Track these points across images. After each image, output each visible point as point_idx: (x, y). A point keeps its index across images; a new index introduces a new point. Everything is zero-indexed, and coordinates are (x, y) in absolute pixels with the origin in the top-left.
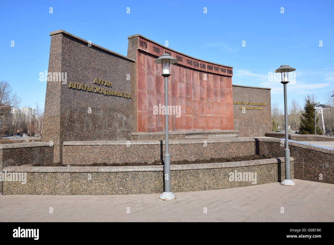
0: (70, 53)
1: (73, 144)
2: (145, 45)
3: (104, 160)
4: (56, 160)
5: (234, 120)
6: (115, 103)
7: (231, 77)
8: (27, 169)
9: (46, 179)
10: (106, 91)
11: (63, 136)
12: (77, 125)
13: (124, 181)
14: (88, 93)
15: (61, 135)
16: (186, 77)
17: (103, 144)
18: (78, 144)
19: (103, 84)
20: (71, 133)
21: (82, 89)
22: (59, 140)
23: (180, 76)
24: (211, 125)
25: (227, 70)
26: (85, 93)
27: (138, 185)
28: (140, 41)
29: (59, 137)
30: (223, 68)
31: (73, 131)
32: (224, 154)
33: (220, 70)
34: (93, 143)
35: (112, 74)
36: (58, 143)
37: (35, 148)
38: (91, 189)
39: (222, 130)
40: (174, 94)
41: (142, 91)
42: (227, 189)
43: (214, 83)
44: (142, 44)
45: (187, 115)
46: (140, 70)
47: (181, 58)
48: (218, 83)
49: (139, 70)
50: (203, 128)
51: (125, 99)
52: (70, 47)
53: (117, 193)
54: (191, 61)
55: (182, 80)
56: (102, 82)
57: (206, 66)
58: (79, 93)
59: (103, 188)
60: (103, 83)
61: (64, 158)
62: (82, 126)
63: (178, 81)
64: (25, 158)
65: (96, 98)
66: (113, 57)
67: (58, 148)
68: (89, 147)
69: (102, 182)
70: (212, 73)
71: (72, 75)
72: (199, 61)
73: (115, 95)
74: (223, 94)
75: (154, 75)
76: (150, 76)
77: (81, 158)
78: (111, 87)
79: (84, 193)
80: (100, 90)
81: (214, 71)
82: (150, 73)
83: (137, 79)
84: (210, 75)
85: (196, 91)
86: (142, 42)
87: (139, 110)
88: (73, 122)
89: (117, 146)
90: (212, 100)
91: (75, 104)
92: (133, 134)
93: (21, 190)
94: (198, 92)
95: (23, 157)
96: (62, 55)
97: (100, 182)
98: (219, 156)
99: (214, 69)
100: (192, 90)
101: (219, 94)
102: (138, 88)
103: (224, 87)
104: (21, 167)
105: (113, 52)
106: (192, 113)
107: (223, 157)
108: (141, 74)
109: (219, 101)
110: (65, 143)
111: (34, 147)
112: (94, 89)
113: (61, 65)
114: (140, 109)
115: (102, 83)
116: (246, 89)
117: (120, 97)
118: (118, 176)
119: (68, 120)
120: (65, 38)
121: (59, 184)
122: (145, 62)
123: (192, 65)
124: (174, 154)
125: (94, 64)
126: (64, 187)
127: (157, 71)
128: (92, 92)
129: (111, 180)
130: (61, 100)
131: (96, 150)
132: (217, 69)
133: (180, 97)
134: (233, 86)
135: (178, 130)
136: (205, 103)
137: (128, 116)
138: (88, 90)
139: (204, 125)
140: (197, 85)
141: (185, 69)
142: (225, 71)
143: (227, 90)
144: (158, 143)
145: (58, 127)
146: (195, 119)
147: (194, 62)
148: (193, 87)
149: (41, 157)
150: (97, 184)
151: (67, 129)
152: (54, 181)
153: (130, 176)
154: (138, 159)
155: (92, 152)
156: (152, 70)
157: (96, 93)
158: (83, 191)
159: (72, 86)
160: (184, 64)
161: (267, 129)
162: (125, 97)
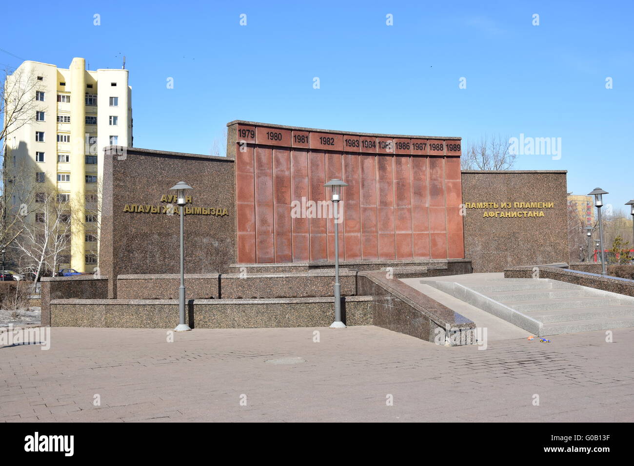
0: (125, 170)
1: (128, 278)
2: (250, 134)
4: (110, 293)
5: (470, 239)
6: (198, 224)
7: (459, 157)
8: (70, 301)
9: (85, 311)
11: (117, 268)
12: (137, 255)
13: (152, 314)
14: (151, 215)
15: (115, 267)
16: (346, 169)
17: (156, 278)
18: (133, 278)
20: (128, 265)
21: (143, 211)
22: (112, 274)
23: (332, 169)
24: (405, 249)
25: (447, 146)
26: (149, 216)
27: (165, 319)
28: (239, 130)
29: (112, 270)
30: (436, 142)
31: (131, 262)
32: (302, 292)
33: (428, 148)
34: (147, 276)
36: (112, 277)
37: (85, 281)
38: (123, 321)
39: (434, 258)
41: (246, 203)
42: (261, 329)
43: (415, 173)
45: (346, 235)
46: (242, 172)
47: (332, 138)
48: (424, 171)
49: (240, 173)
50: (387, 255)
51: (216, 217)
55: (337, 174)
56: (174, 198)
57: (394, 145)
58: (139, 216)
59: (133, 321)
61: (118, 293)
62: (144, 256)
63: (326, 179)
64: (74, 292)
65: (166, 220)
66: (194, 162)
67: (112, 282)
68: (143, 281)
69: (132, 315)
70: (409, 156)
71: (128, 196)
72: (376, 137)
73: (198, 213)
74: (436, 191)
75: (271, 176)
76: (263, 177)
78: (191, 203)
79: (116, 326)
80: (172, 209)
81: (412, 151)
82: (262, 173)
83: (237, 187)
84: (404, 159)
85: (370, 191)
86: (244, 132)
87: (240, 230)
88: (130, 251)
89: (171, 280)
90: (410, 204)
91: (134, 230)
92: (231, 266)
93: (65, 322)
94: (376, 192)
95: (71, 290)
96: (114, 175)
98: (295, 294)
99: (412, 147)
100: (361, 191)
101: (428, 192)
102: (239, 199)
103: (441, 177)
106: (360, 229)
108: (243, 178)
109: (427, 205)
110: (119, 277)
112: (162, 209)
113: (112, 186)
114: (243, 229)
116: (501, 176)
117: (207, 215)
118: (146, 308)
119: (123, 249)
121: (96, 317)
122: (252, 159)
123: (358, 147)
125: (160, 176)
126: (100, 319)
127: (279, 169)
128: (159, 213)
129: (140, 313)
130: (114, 227)
131: (150, 285)
132: (419, 147)
134: (462, 173)
135: (326, 260)
136: (393, 210)
137: (222, 241)
138: (152, 211)
139: (391, 250)
140: (373, 180)
141: (342, 157)
142: (442, 147)
143: (449, 182)
144: (215, 277)
145: (111, 258)
146: (368, 240)
147: (363, 142)
148: (363, 185)
149: (93, 291)
150: (127, 317)
151: (122, 260)
152: (92, 314)
153: (157, 309)
154: (193, 295)
155: (146, 287)
156: (266, 168)
157: (165, 213)
158: (116, 324)
159: (128, 209)
160: (340, 149)
161: (557, 255)
162: (215, 214)
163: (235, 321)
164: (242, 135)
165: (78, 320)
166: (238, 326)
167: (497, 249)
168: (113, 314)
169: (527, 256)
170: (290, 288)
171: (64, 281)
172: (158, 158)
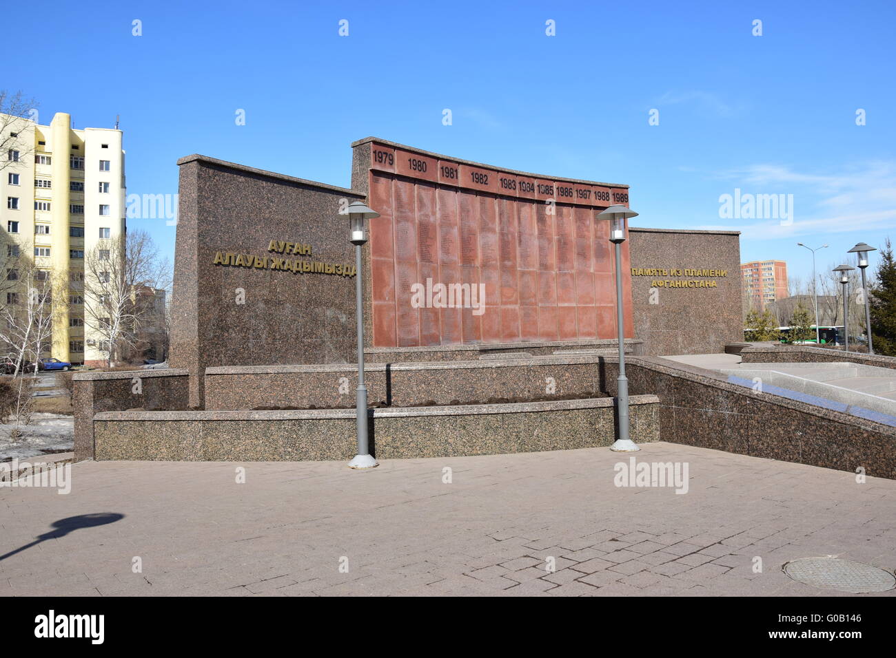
0: (216, 196)
1: (223, 372)
2: (387, 159)
3: (279, 402)
4: (193, 400)
5: (637, 314)
6: (320, 287)
9: (164, 433)
10: (298, 264)
11: (205, 356)
12: (234, 335)
13: (295, 436)
14: (255, 271)
15: (201, 355)
16: (500, 219)
17: (276, 372)
18: (233, 372)
19: (291, 250)
20: (222, 351)
21: (244, 265)
22: (196, 366)
23: (484, 217)
24: (568, 327)
25: (614, 195)
26: (251, 272)
27: (320, 444)
28: (375, 152)
29: (197, 359)
30: (602, 190)
31: (226, 346)
32: (522, 391)
33: (593, 196)
34: (259, 369)
35: (310, 228)
36: (196, 371)
37: (151, 379)
38: (238, 449)
39: (600, 339)
40: (467, 259)
41: (382, 259)
43: (579, 228)
44: (379, 157)
45: (504, 307)
47: (485, 175)
48: (588, 226)
50: (548, 335)
51: (343, 279)
52: (214, 185)
53: (282, 458)
54: (514, 181)
55: (490, 225)
56: (287, 246)
57: (555, 190)
58: (237, 271)
59: (258, 449)
60: (290, 248)
61: (207, 399)
62: (245, 336)
63: (478, 231)
64: (134, 398)
65: (276, 281)
66: (313, 193)
67: (196, 379)
68: (252, 376)
69: (257, 438)
70: (571, 205)
71: (221, 238)
72: (535, 178)
73: (320, 271)
74: (602, 253)
75: (413, 221)
76: (403, 223)
77: (238, 398)
78: (310, 256)
79: (226, 458)
80: (284, 263)
81: (575, 200)
82: (402, 218)
83: (370, 234)
84: (565, 210)
85: (528, 250)
86: (380, 154)
87: (375, 299)
88: (225, 329)
89: (304, 375)
90: (573, 268)
91: (229, 294)
93: (124, 452)
94: (535, 251)
95: (129, 395)
96: (199, 203)
97: (254, 437)
98: (512, 394)
99: (575, 194)
100: (518, 249)
101: (592, 253)
102: (375, 253)
103: (606, 235)
104: (127, 411)
105: (311, 184)
106: (517, 300)
107: (521, 396)
108: (380, 222)
109: (592, 270)
110: (208, 370)
111: (149, 377)
112: (270, 262)
113: (197, 221)
114: (379, 296)
115: (288, 248)
116: (670, 235)
117: (332, 274)
118: (283, 426)
119: (214, 325)
120: (204, 169)
121: (185, 442)
122: (389, 196)
123: (515, 189)
125: (267, 212)
126: (193, 447)
127: (422, 213)
128: (266, 269)
129: (272, 435)
130: (200, 287)
131: (265, 383)
132: (583, 194)
133: (485, 265)
134: (630, 231)
135: (479, 341)
136: (554, 276)
137: (351, 314)
138: (256, 265)
139: (552, 328)
140: (531, 235)
141: (496, 202)
142: (608, 196)
144: (381, 369)
145: (196, 340)
146: (526, 315)
147: (520, 183)
148: (520, 241)
149: (164, 396)
150: (247, 441)
151: (213, 343)
152: (176, 437)
153: (305, 427)
155: (258, 387)
156: (407, 210)
157: (275, 269)
158: (224, 455)
159: (221, 260)
160: (494, 191)
161: (730, 334)
162: (342, 274)
163: (449, 443)
164: (378, 159)
165: (149, 448)
167: (667, 326)
168: (218, 437)
169: (699, 335)
170: (504, 384)
171: (117, 379)
172: (264, 183)
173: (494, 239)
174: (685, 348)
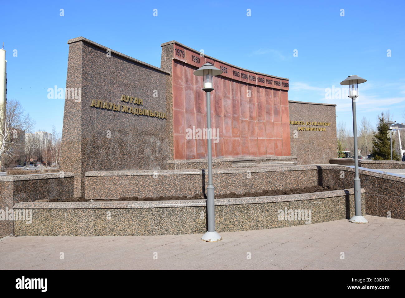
0: (92, 64)
1: (97, 174)
2: (182, 53)
3: (134, 194)
4: (77, 194)
5: (291, 143)
6: (147, 124)
7: (287, 91)
8: (42, 205)
9: (65, 217)
10: (136, 110)
11: (85, 164)
12: (101, 151)
13: (159, 219)
14: (114, 112)
15: (83, 164)
16: (232, 92)
17: (132, 175)
18: (103, 174)
19: (133, 102)
20: (95, 162)
21: (107, 108)
22: (80, 170)
23: (225, 90)
24: (263, 150)
25: (282, 83)
26: (111, 113)
27: (176, 223)
28: (176, 49)
29: (80, 166)
30: (277, 80)
31: (97, 159)
32: (279, 186)
33: (273, 83)
34: (121, 173)
35: (143, 89)
36: (79, 174)
37: (51, 180)
38: (119, 228)
39: (276, 156)
40: (218, 113)
41: (179, 110)
42: (284, 228)
43: (267, 99)
44: (178, 52)
45: (233, 139)
46: (176, 84)
47: (226, 68)
48: (271, 99)
49: (175, 85)
50: (253, 154)
51: (159, 120)
52: (91, 58)
53: (150, 233)
54: (238, 72)
55: (228, 95)
56: (131, 99)
57: (257, 79)
58: (103, 112)
59: (134, 227)
60: (132, 100)
61: (86, 191)
62: (108, 152)
63: (222, 97)
64: (40, 192)
65: (124, 119)
66: (144, 69)
67: (80, 179)
68: (117, 178)
69: (133, 220)
70: (264, 87)
71: (95, 91)
72: (248, 72)
73: (147, 115)
74: (277, 112)
75: (193, 90)
76: (188, 91)
78: (142, 105)
79: (110, 234)
80: (129, 109)
81: (266, 85)
82: (188, 88)
83: (173, 96)
84: (261, 89)
85: (245, 109)
86: (178, 51)
87: (175, 132)
88: (96, 148)
89: (150, 177)
90: (264, 119)
91: (99, 126)
92: (169, 161)
93: (35, 230)
94: (247, 110)
95: (37, 190)
96: (83, 68)
97: (130, 220)
98: (274, 187)
99: (266, 82)
100: (240, 108)
101: (272, 112)
102: (175, 106)
103: (279, 103)
104: (36, 202)
105: (144, 63)
106: (239, 135)
107: (279, 188)
108: (178, 89)
109: (273, 121)
110: (87, 174)
111: (50, 179)
112: (122, 108)
113: (81, 79)
114: (177, 131)
115: (131, 100)
116: (306, 105)
117: (153, 117)
118: (151, 212)
119: (90, 145)
120: (86, 47)
121: (81, 223)
122: (182, 75)
123: (239, 77)
124: (219, 185)
125: (120, 78)
126: (87, 227)
127: (197, 86)
128: (119, 112)
129: (143, 218)
130: (82, 121)
131: (125, 182)
132: (269, 82)
133: (226, 116)
134: (289, 102)
135: (223, 157)
136: (256, 123)
137: (162, 140)
138: (114, 109)
139: (255, 150)
140: (246, 101)
141: (231, 83)
142: (280, 84)
143: (283, 107)
144: (199, 173)
145: (79, 154)
146: (244, 143)
147: (241, 74)
148: (241, 104)
149: (59, 190)
150: (126, 222)
151: (89, 156)
152: (74, 220)
153: (166, 213)
154: (175, 192)
155: (120, 184)
156: (190, 84)
157: (124, 112)
158: (109, 232)
159: (95, 105)
160: (230, 77)
161: (332, 154)
162: (158, 117)
163: (259, 221)
164: (177, 53)
165: (55, 227)
166: (262, 227)
167: (304, 150)
168: (105, 220)
169: (318, 155)
170: (269, 182)
171: (30, 180)
172: (119, 60)
173: (229, 102)
174: (312, 161)
